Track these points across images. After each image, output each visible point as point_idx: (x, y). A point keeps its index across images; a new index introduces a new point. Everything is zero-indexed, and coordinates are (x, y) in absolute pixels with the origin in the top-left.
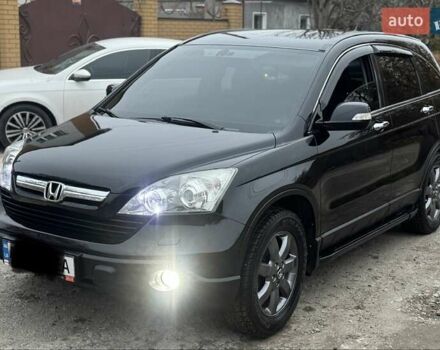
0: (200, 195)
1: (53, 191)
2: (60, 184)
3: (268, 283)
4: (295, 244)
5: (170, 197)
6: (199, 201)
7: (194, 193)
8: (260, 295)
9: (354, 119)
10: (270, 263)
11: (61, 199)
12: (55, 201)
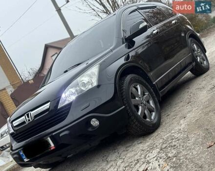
0: (89, 82)
1: (28, 117)
2: (29, 113)
3: (140, 107)
4: (144, 88)
5: (77, 91)
6: (89, 85)
7: (86, 82)
8: (139, 113)
9: (140, 27)
10: (137, 98)
11: (33, 118)
12: (31, 120)
